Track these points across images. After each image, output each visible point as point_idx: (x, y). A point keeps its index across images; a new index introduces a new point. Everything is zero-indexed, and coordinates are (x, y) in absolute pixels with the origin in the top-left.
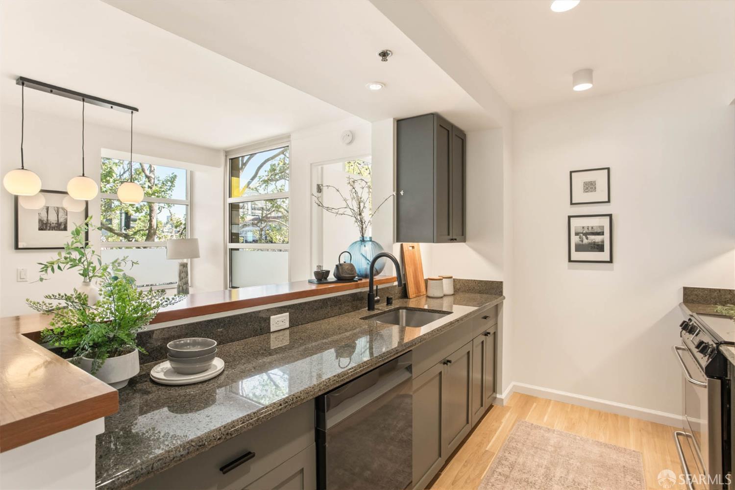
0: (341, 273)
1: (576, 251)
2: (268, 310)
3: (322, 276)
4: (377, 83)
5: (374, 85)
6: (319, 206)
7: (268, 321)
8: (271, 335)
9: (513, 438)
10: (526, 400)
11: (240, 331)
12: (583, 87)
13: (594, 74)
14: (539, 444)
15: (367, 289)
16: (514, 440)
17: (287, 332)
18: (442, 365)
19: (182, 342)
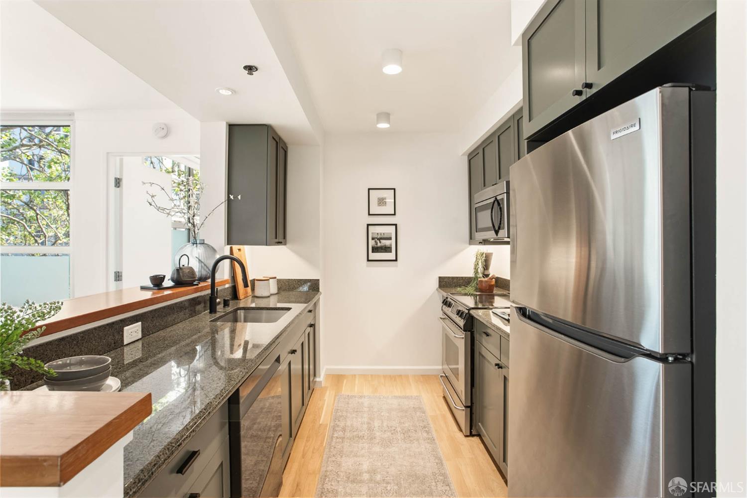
0: (182, 277)
1: (373, 252)
2: (122, 321)
3: (157, 281)
4: (229, 89)
5: (224, 91)
6: (151, 205)
7: (121, 333)
8: (125, 348)
9: (337, 410)
10: (338, 379)
11: (94, 348)
12: (383, 126)
13: (391, 117)
14: (357, 408)
15: (209, 291)
16: (339, 411)
17: (139, 344)
18: (290, 354)
19: (61, 362)
